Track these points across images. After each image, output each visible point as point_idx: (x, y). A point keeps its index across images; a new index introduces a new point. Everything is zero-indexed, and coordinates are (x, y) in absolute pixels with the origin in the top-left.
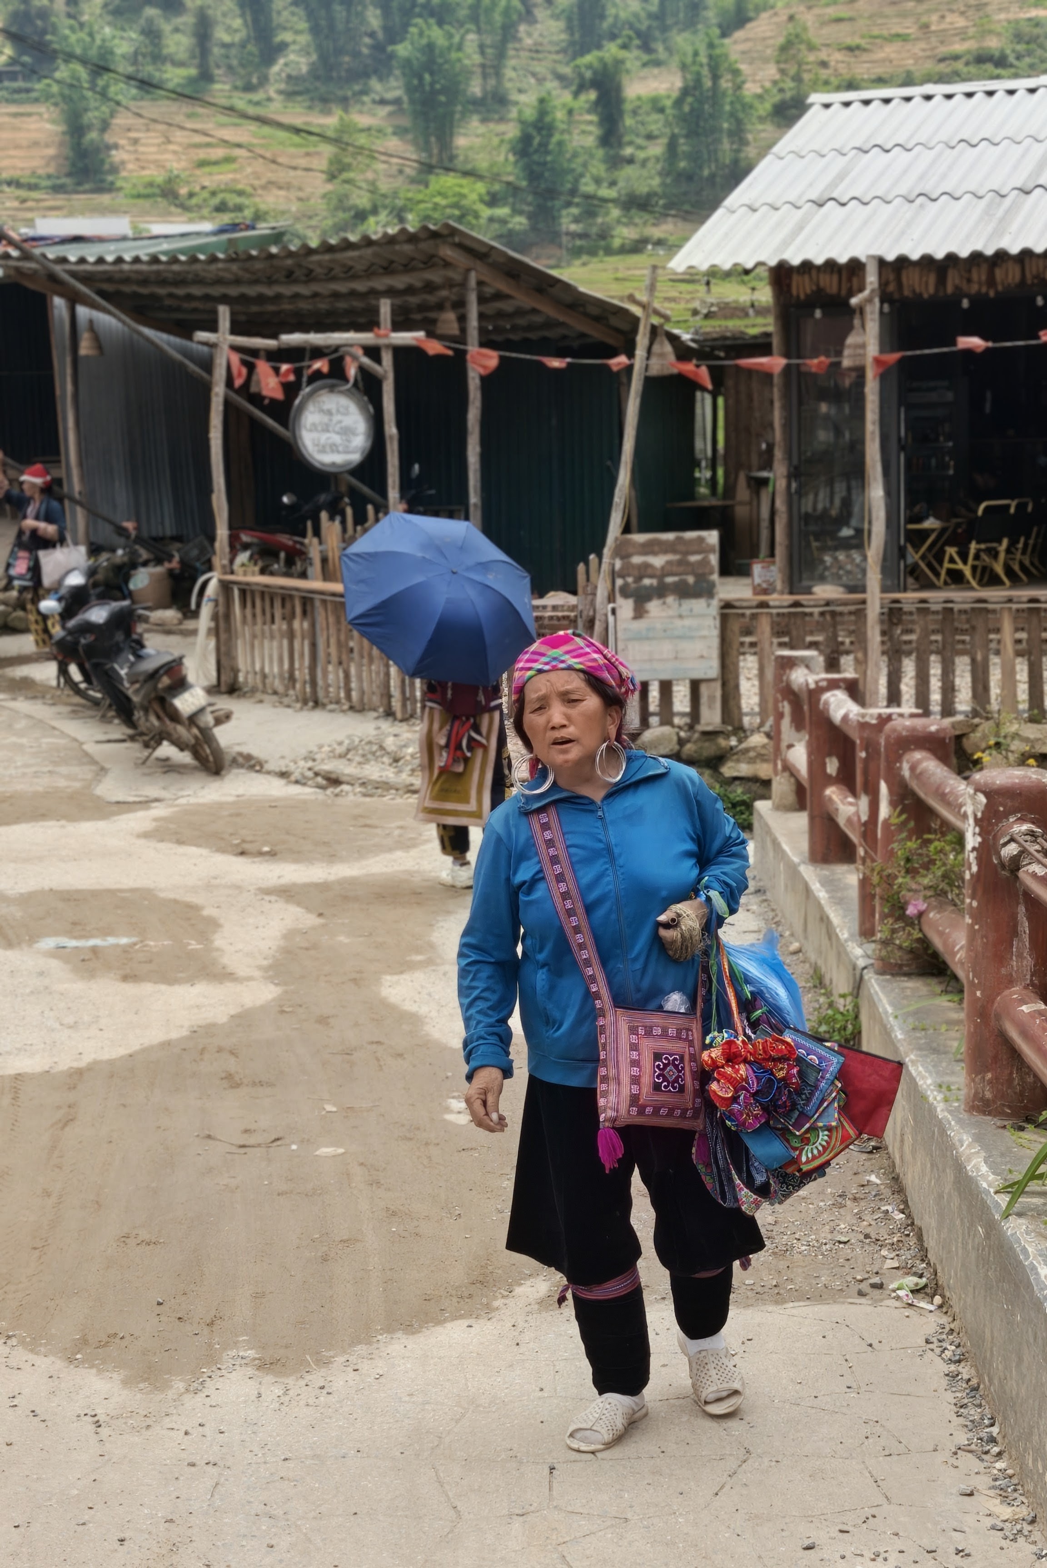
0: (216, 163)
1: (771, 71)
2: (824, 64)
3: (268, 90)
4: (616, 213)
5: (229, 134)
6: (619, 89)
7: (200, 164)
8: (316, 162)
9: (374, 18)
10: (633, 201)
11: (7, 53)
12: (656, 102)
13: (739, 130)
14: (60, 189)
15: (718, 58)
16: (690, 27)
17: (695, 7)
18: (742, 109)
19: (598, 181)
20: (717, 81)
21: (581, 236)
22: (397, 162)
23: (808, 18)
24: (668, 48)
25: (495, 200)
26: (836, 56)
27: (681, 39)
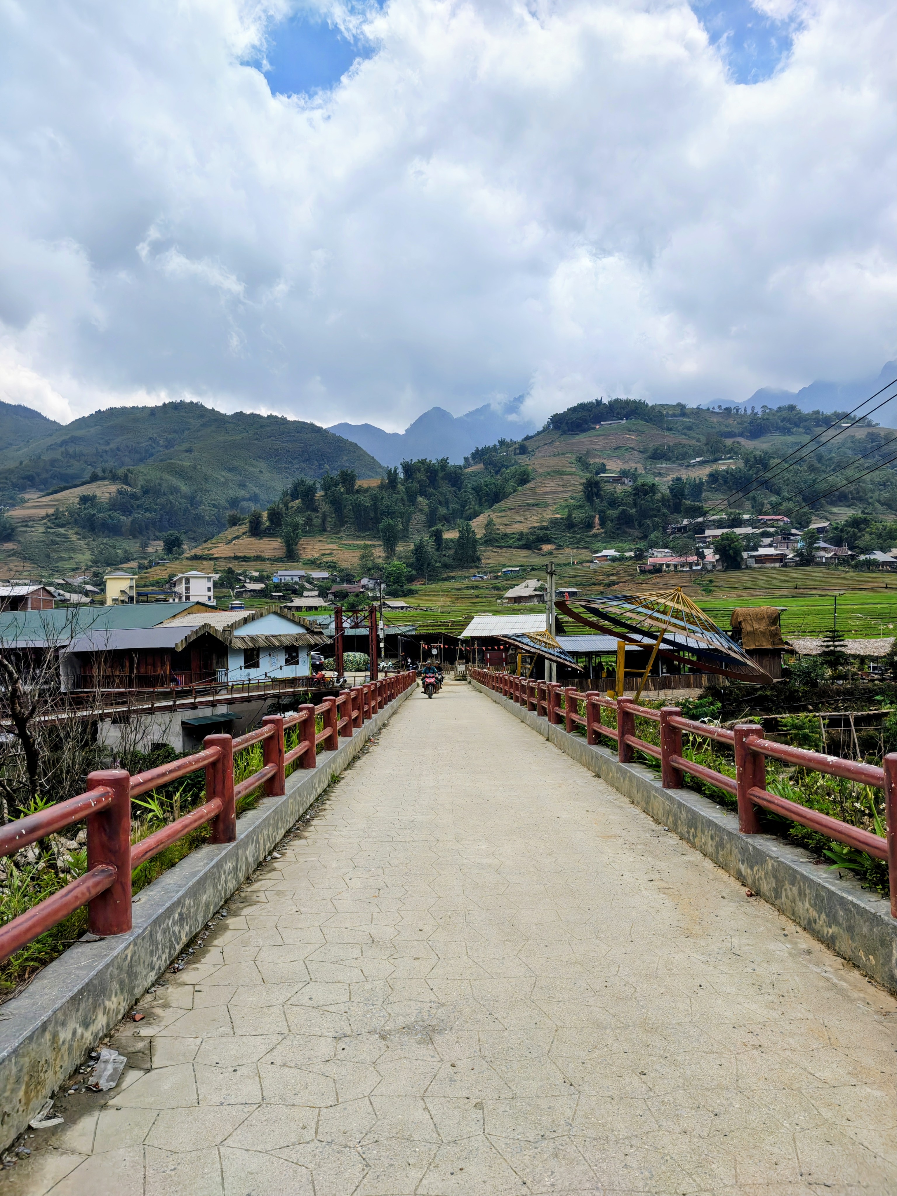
0: (328, 554)
1: (484, 531)
2: (498, 529)
3: (342, 534)
4: (441, 570)
5: (331, 546)
6: (441, 536)
7: (323, 555)
8: (356, 554)
9: (372, 515)
10: (446, 566)
11: (268, 523)
12: (451, 540)
13: (475, 547)
14: (282, 561)
15: (469, 528)
16: (461, 518)
17: (463, 511)
18: (475, 542)
19: (436, 561)
20: (468, 534)
21: (431, 576)
22: (379, 554)
23: (493, 516)
24: (455, 524)
25: (408, 566)
26: (501, 527)
27: (459, 521)
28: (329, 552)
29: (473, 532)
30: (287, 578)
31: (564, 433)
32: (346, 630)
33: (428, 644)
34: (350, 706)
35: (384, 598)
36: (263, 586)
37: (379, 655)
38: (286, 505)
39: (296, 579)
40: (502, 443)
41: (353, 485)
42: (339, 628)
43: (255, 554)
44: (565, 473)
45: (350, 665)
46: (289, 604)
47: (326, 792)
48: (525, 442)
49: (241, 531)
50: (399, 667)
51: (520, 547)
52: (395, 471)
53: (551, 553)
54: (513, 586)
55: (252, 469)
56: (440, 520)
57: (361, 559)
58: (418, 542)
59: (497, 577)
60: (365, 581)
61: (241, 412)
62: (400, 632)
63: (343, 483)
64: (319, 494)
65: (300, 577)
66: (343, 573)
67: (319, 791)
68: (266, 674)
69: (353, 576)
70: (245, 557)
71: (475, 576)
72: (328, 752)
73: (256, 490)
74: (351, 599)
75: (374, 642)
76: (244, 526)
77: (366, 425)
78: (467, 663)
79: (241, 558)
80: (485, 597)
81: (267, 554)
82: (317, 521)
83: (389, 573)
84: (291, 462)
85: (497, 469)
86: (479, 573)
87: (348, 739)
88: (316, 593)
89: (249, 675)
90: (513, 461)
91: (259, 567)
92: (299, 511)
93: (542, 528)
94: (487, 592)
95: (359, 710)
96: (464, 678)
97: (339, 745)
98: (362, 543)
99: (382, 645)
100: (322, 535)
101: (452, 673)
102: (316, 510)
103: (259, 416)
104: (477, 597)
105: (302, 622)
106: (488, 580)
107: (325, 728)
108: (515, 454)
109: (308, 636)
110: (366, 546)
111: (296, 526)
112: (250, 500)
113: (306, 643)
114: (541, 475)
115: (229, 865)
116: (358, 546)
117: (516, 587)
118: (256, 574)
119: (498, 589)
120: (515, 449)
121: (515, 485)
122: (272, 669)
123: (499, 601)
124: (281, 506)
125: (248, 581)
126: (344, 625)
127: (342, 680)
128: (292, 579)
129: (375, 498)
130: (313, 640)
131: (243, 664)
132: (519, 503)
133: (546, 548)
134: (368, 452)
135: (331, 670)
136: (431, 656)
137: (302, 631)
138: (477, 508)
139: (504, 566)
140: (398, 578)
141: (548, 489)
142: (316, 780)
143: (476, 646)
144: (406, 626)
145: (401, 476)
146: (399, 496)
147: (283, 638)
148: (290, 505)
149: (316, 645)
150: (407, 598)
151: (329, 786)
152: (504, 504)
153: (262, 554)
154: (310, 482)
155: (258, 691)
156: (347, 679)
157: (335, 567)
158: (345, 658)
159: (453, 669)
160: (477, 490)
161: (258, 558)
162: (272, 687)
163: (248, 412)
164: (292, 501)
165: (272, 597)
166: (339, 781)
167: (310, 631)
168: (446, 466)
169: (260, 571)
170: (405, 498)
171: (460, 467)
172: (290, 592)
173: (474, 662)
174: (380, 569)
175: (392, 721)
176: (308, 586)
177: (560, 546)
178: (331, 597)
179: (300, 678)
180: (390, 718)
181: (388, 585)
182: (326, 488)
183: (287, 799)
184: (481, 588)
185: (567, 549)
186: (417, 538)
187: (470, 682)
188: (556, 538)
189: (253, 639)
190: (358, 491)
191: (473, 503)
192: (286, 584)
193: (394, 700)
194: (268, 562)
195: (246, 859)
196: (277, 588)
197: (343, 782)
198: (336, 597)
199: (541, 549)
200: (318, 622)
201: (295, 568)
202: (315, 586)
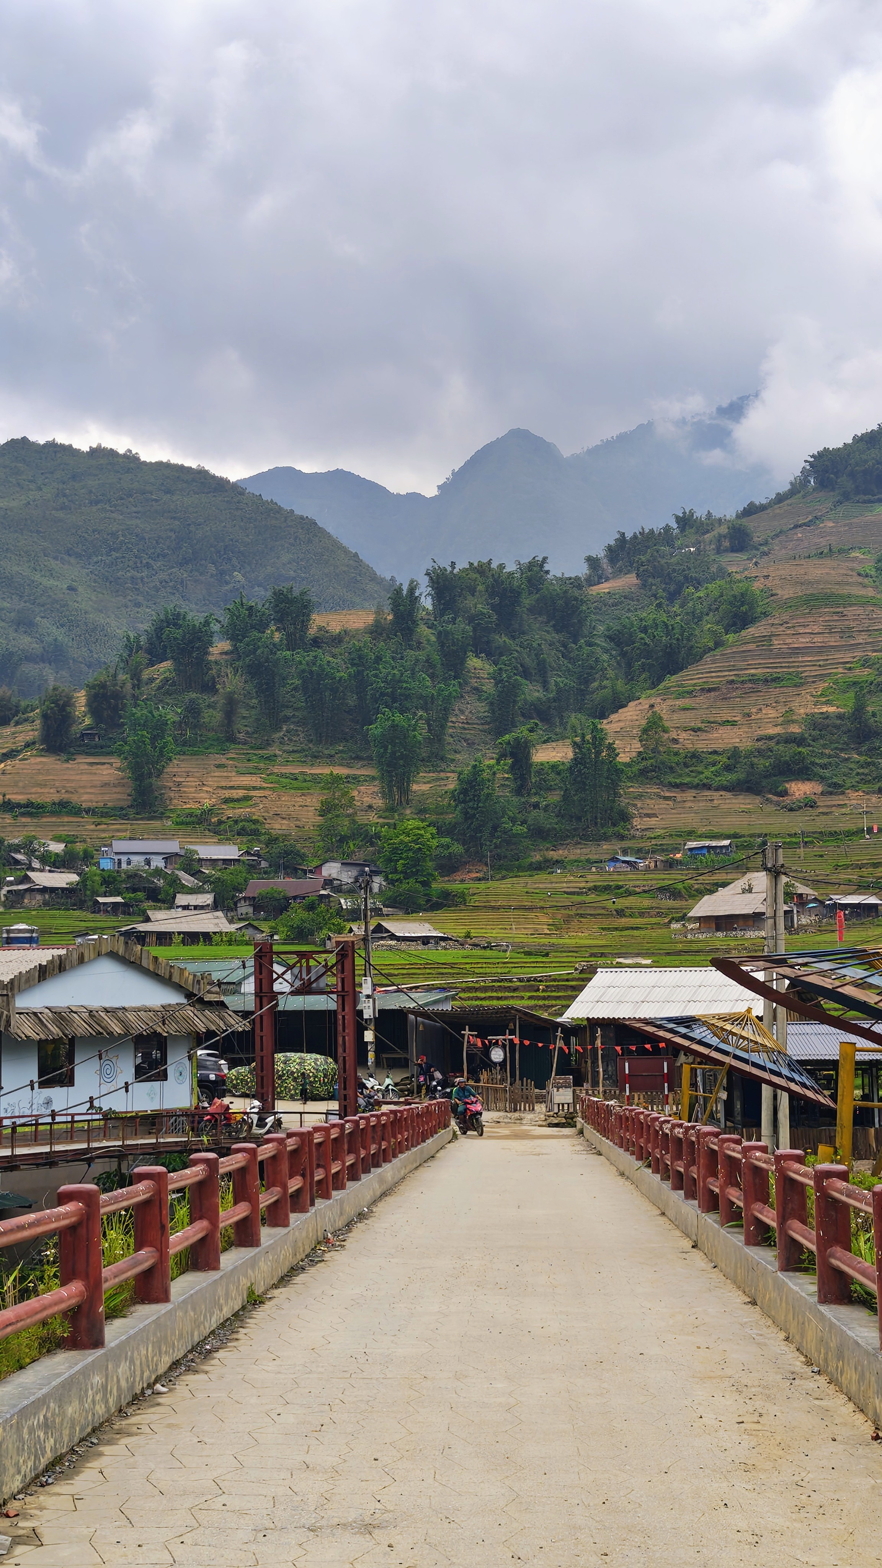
0: (238, 800)
1: (637, 746)
2: (675, 741)
3: (275, 750)
4: (527, 842)
5: (246, 780)
6: (528, 756)
7: (227, 801)
8: (308, 801)
9: (352, 700)
10: (539, 834)
11: (88, 721)
12: (554, 767)
13: (613, 787)
14: (125, 817)
15: (598, 739)
16: (580, 710)
17: (582, 693)
18: (616, 773)
19: (513, 820)
20: (598, 753)
21: (499, 857)
22: (367, 800)
23: (663, 708)
24: (563, 724)
25: (440, 832)
26: (683, 736)
27: (574, 719)
28: (241, 793)
29: (610, 747)
30: (135, 859)
31: (846, 497)
32: (281, 999)
33: (482, 1035)
34: (285, 1167)
35: (378, 912)
36: (74, 878)
37: (362, 1060)
38: (136, 675)
39: (158, 862)
40: (685, 521)
41: (305, 625)
42: (264, 992)
43: (56, 798)
44: (847, 601)
45: (291, 1084)
46: (142, 927)
47: (238, 1317)
48: (744, 521)
49: (22, 739)
50: (411, 1092)
51: (733, 788)
52: (412, 590)
53: (811, 804)
54: (712, 889)
55: (52, 582)
56: (527, 716)
57: (323, 813)
58: (467, 770)
59: (670, 865)
60: (332, 870)
61: (24, 440)
62: (412, 1005)
63: (280, 620)
64: (220, 647)
65: (169, 858)
66: (276, 849)
67: (227, 1312)
68: (91, 1100)
69: (303, 857)
70: (29, 804)
71: (614, 860)
72: (243, 1249)
73: (59, 634)
74: (297, 915)
75: (350, 1030)
76: (27, 727)
77: (339, 473)
78: (578, 1083)
79: (19, 805)
80: (642, 915)
81: (85, 799)
82: (213, 717)
83: (395, 850)
84: (148, 566)
85: (672, 588)
86: (625, 852)
87: (280, 1231)
88: (207, 899)
89: (48, 1102)
90: (714, 569)
91: (63, 831)
92: (168, 689)
93: (790, 739)
94: (646, 902)
95: (303, 1176)
96: (569, 1122)
97: (263, 1240)
98: (326, 771)
99: (369, 1036)
100: (223, 751)
101: (541, 1108)
102: (210, 688)
103: (68, 450)
104: (620, 913)
105: (176, 979)
106: (647, 869)
107: (236, 1203)
108: (719, 551)
109: (189, 1012)
110: (336, 780)
111: (159, 728)
112: (42, 659)
113: (185, 1027)
114: (786, 605)
115: (97, 1379)
116: (316, 779)
117: (722, 891)
118: (57, 848)
119: (675, 894)
120: (720, 537)
121: (719, 629)
122: (105, 1089)
123: (675, 926)
124: (122, 677)
125: (36, 864)
126: (277, 987)
127: (270, 1120)
128: (148, 862)
129: (358, 659)
130: (202, 1021)
131: (35, 1078)
132: (730, 675)
133: (800, 789)
134: (345, 542)
135: (244, 1095)
136: (489, 1064)
137: (173, 998)
138: (620, 685)
139: (691, 834)
140: (416, 862)
141: (803, 641)
142: (221, 1291)
143: (598, 1043)
144: (429, 989)
145: (427, 603)
146: (421, 655)
147: (131, 1016)
148: (146, 675)
149: (210, 1034)
150: (440, 915)
151: (243, 1308)
152: (691, 677)
153: (74, 799)
154: (195, 616)
155: (72, 1141)
156: (284, 1118)
157: (256, 833)
158: (279, 1067)
159: (541, 1099)
160: (619, 639)
161: (63, 808)
162: (105, 1133)
163: (41, 439)
164: (151, 664)
165: (97, 908)
166: (262, 1302)
167: (195, 999)
168: (541, 580)
169: (69, 841)
170: (436, 658)
171: (576, 583)
172: (140, 895)
173: (595, 1084)
174: (370, 839)
175: (381, 1207)
176: (187, 879)
177: (836, 785)
178: (245, 909)
179: (170, 1114)
180: (374, 1202)
181: (391, 882)
182: (235, 633)
183: (174, 1310)
184: (630, 893)
185: (853, 795)
186: (464, 760)
187: (581, 1132)
188: (824, 766)
189: (60, 1016)
190: (316, 642)
191: (611, 673)
192: (133, 876)
193: (387, 1167)
194: (88, 819)
195: (118, 1381)
196: (110, 883)
197: (268, 1305)
198: (257, 908)
199: (785, 793)
200: (215, 977)
201: (159, 835)
202: (206, 880)
